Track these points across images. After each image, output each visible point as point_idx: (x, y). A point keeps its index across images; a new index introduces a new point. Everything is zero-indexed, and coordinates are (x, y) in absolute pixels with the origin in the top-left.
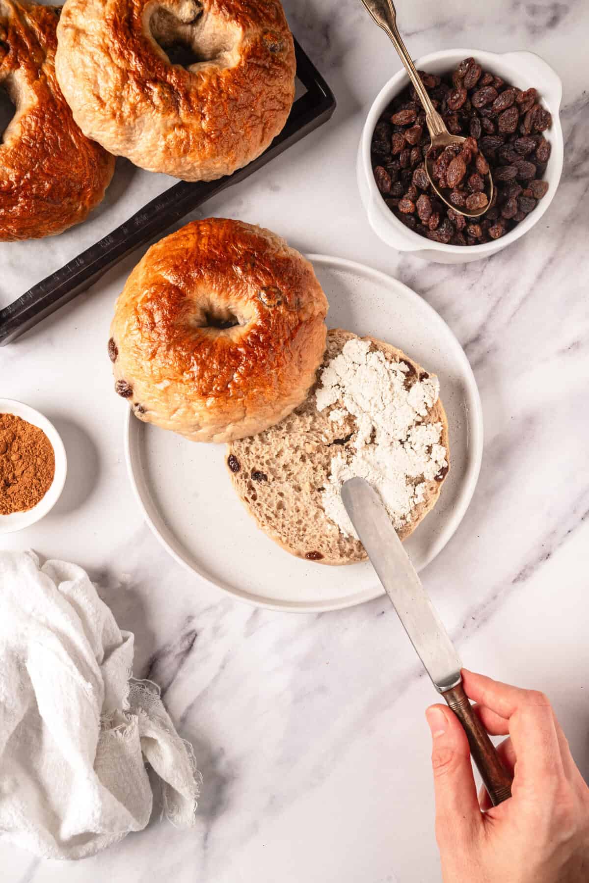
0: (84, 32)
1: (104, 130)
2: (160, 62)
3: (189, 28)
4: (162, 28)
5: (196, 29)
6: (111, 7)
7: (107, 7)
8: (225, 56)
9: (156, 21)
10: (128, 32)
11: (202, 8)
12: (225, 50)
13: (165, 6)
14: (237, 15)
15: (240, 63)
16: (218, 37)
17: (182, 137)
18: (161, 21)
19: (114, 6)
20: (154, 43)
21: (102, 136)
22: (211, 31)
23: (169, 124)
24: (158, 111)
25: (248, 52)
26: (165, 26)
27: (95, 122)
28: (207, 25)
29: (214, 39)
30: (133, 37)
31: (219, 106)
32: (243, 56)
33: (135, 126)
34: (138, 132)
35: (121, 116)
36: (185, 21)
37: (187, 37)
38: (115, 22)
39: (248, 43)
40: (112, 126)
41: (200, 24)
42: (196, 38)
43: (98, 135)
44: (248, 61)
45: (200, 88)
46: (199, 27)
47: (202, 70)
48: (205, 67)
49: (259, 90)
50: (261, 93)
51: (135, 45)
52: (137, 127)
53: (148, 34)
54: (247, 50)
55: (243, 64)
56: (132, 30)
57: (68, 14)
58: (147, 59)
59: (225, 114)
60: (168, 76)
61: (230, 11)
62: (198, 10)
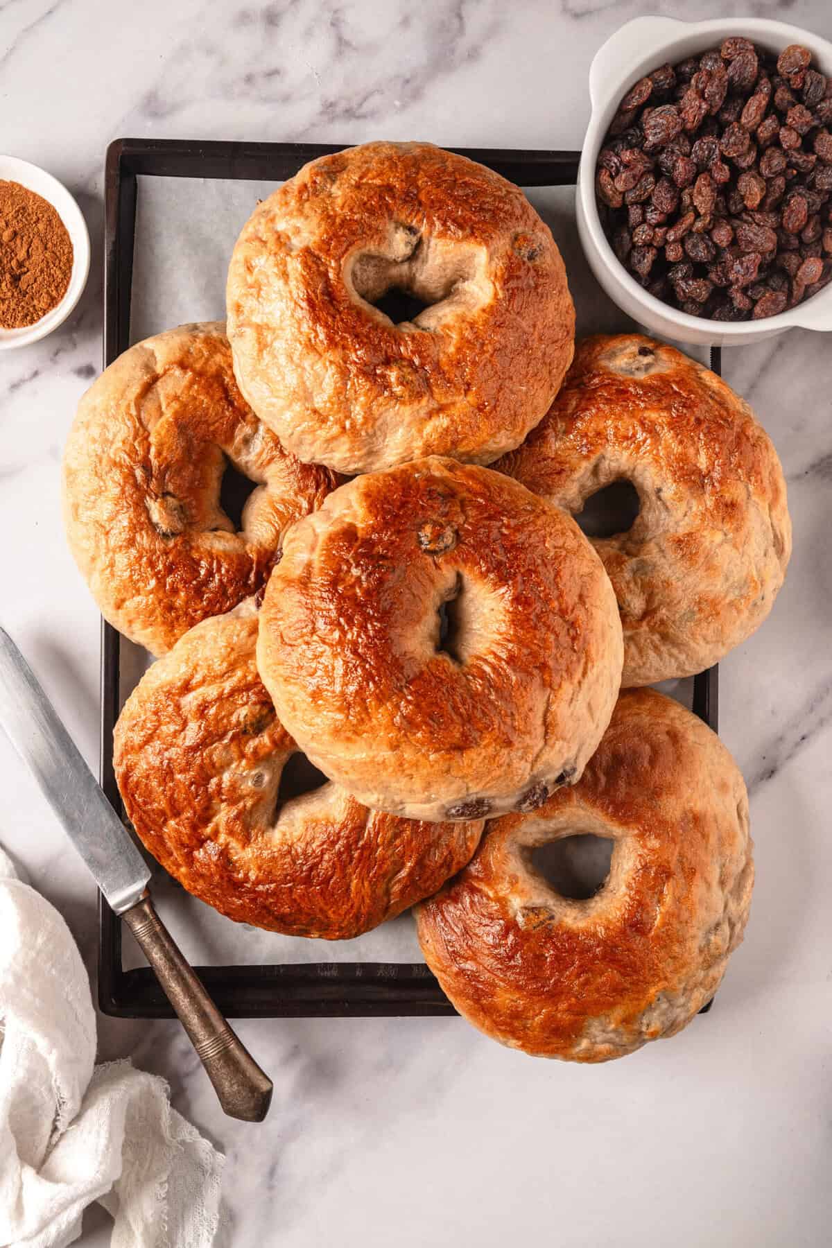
0: (268, 327)
1: (332, 451)
2: (385, 334)
3: (405, 267)
4: (368, 279)
5: (416, 266)
6: (297, 281)
7: (293, 283)
8: (467, 289)
9: (359, 273)
10: (332, 311)
11: (419, 235)
12: (465, 279)
13: (369, 251)
14: (472, 228)
15: (496, 294)
16: (450, 266)
17: (445, 426)
18: (365, 270)
19: (300, 278)
20: (366, 306)
21: (331, 459)
22: (439, 261)
23: (423, 413)
24: (403, 403)
25: (503, 275)
26: (372, 275)
27: (318, 443)
28: (431, 256)
29: (444, 270)
30: (340, 313)
31: (485, 365)
32: (497, 284)
33: (375, 433)
34: (380, 439)
35: (353, 426)
36: (400, 259)
37: (405, 279)
38: (310, 301)
39: (499, 264)
40: (344, 443)
41: (421, 256)
42: (417, 275)
43: (325, 459)
44: (506, 287)
45: (452, 349)
46: (420, 260)
47: (444, 321)
48: (445, 315)
49: (532, 323)
50: (534, 326)
51: (346, 323)
52: (378, 433)
53: (356, 299)
54: (499, 274)
55: (501, 295)
56: (335, 302)
57: (238, 308)
58: (367, 337)
59: (496, 372)
60: (402, 349)
61: (461, 227)
62: (414, 240)
